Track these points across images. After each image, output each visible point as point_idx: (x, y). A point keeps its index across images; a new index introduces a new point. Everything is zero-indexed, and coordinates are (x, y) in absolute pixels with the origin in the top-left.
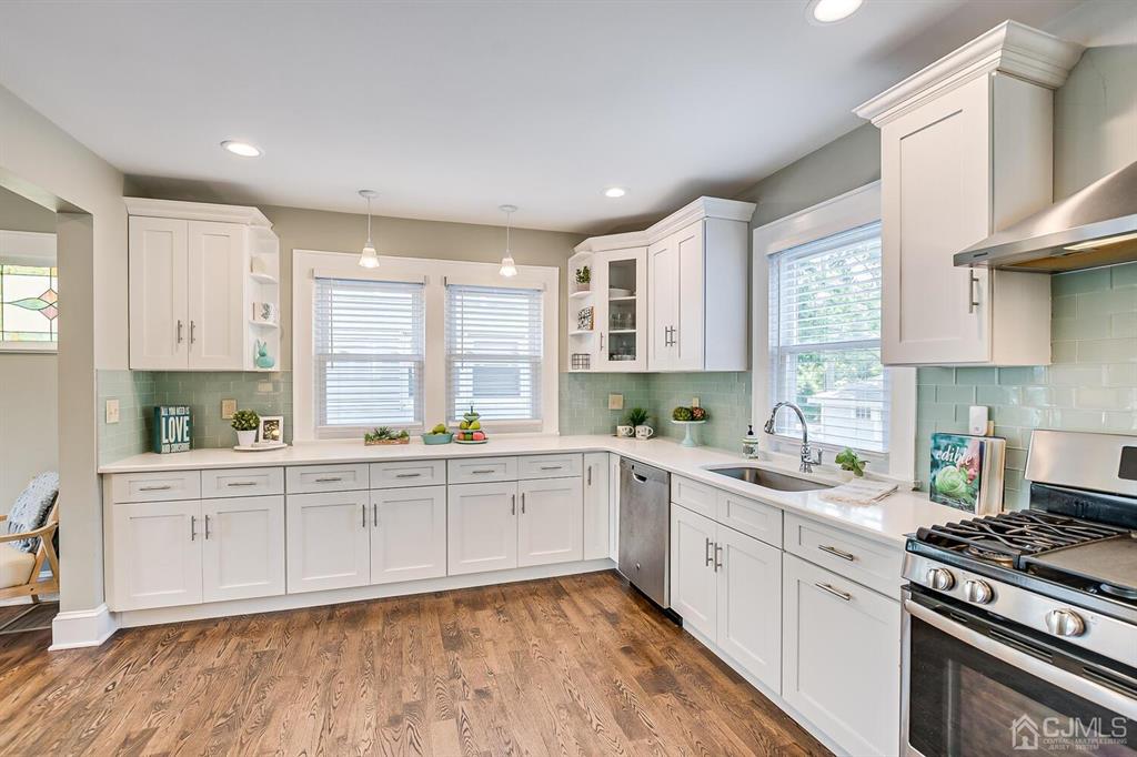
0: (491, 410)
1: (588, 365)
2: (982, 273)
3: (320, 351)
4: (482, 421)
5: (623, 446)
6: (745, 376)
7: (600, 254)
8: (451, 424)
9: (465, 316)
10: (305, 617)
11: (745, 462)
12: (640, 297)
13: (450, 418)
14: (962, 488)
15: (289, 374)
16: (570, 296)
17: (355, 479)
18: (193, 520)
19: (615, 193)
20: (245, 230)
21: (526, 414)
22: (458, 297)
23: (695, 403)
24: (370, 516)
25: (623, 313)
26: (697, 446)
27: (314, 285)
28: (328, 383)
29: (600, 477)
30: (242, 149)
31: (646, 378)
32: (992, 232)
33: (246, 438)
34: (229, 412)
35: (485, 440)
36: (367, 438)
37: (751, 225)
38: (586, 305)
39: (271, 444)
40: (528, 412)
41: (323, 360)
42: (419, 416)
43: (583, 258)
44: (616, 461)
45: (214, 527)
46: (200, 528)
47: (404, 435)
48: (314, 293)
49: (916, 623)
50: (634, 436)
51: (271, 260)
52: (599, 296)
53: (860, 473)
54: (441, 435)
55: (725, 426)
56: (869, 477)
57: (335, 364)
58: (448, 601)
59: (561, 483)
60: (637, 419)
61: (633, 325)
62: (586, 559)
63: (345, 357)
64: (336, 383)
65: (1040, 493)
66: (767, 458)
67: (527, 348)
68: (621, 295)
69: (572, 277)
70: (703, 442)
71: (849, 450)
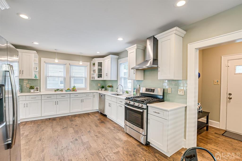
0: (77, 86)
1: (94, 79)
2: (135, 70)
3: (46, 75)
4: (76, 88)
5: (100, 92)
6: (117, 81)
7: (97, 61)
8: (70, 88)
9: (73, 70)
10: (45, 120)
11: (116, 93)
12: (103, 68)
13: (70, 87)
14: (135, 94)
15: (40, 79)
16: (92, 67)
17: (54, 97)
18: (24, 104)
19: (98, 53)
20: (33, 55)
21: (84, 87)
22: (72, 67)
23: (111, 85)
24: (57, 103)
25: (100, 70)
26: (111, 91)
27: (45, 64)
28: (47, 81)
29: (96, 96)
30: (36, 43)
31: (104, 81)
32: (136, 65)
33: (32, 91)
34: (29, 86)
35: (76, 91)
36: (55, 91)
37: (118, 59)
38: (94, 69)
39: (37, 92)
40: (84, 86)
41: (46, 77)
42: (64, 87)
43: (93, 61)
44: (98, 94)
45: (28, 105)
46: (26, 105)
47: (62, 90)
48: (45, 65)
49: (125, 107)
50: (102, 90)
51: (37, 59)
52: (96, 68)
53: (128, 93)
54: (68, 90)
55: (115, 88)
56: (129, 94)
57: (49, 78)
58: (70, 117)
59: (89, 97)
60: (103, 87)
61: (102, 73)
62: (94, 109)
63: (51, 77)
64: (49, 81)
65: (142, 94)
66: (119, 92)
67: (84, 76)
68: (100, 68)
69: (92, 64)
70: (112, 91)
71: (127, 91)
